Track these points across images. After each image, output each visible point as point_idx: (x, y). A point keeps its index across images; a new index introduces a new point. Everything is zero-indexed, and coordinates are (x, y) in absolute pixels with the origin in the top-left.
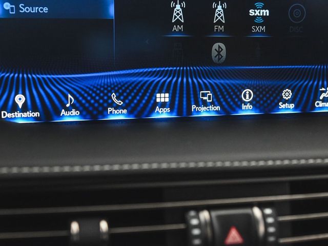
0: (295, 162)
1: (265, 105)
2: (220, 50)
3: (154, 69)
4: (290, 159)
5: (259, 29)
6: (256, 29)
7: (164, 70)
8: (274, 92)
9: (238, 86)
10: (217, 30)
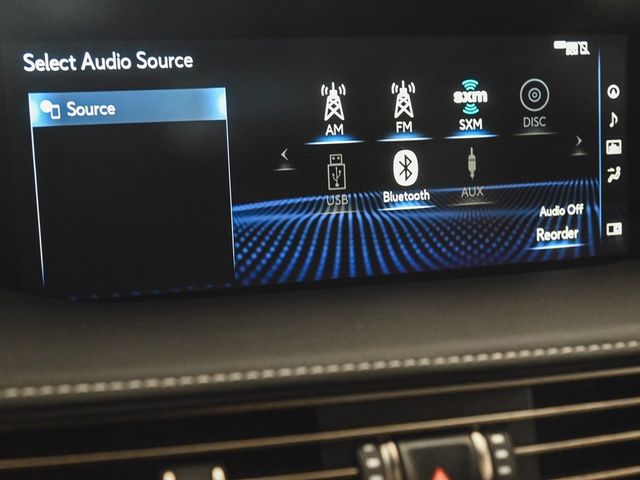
0: (539, 353)
1: (489, 251)
2: (408, 162)
3: (298, 200)
4: (532, 349)
5: (472, 124)
6: (466, 124)
7: (315, 201)
8: (502, 229)
9: (441, 221)
10: (401, 130)
